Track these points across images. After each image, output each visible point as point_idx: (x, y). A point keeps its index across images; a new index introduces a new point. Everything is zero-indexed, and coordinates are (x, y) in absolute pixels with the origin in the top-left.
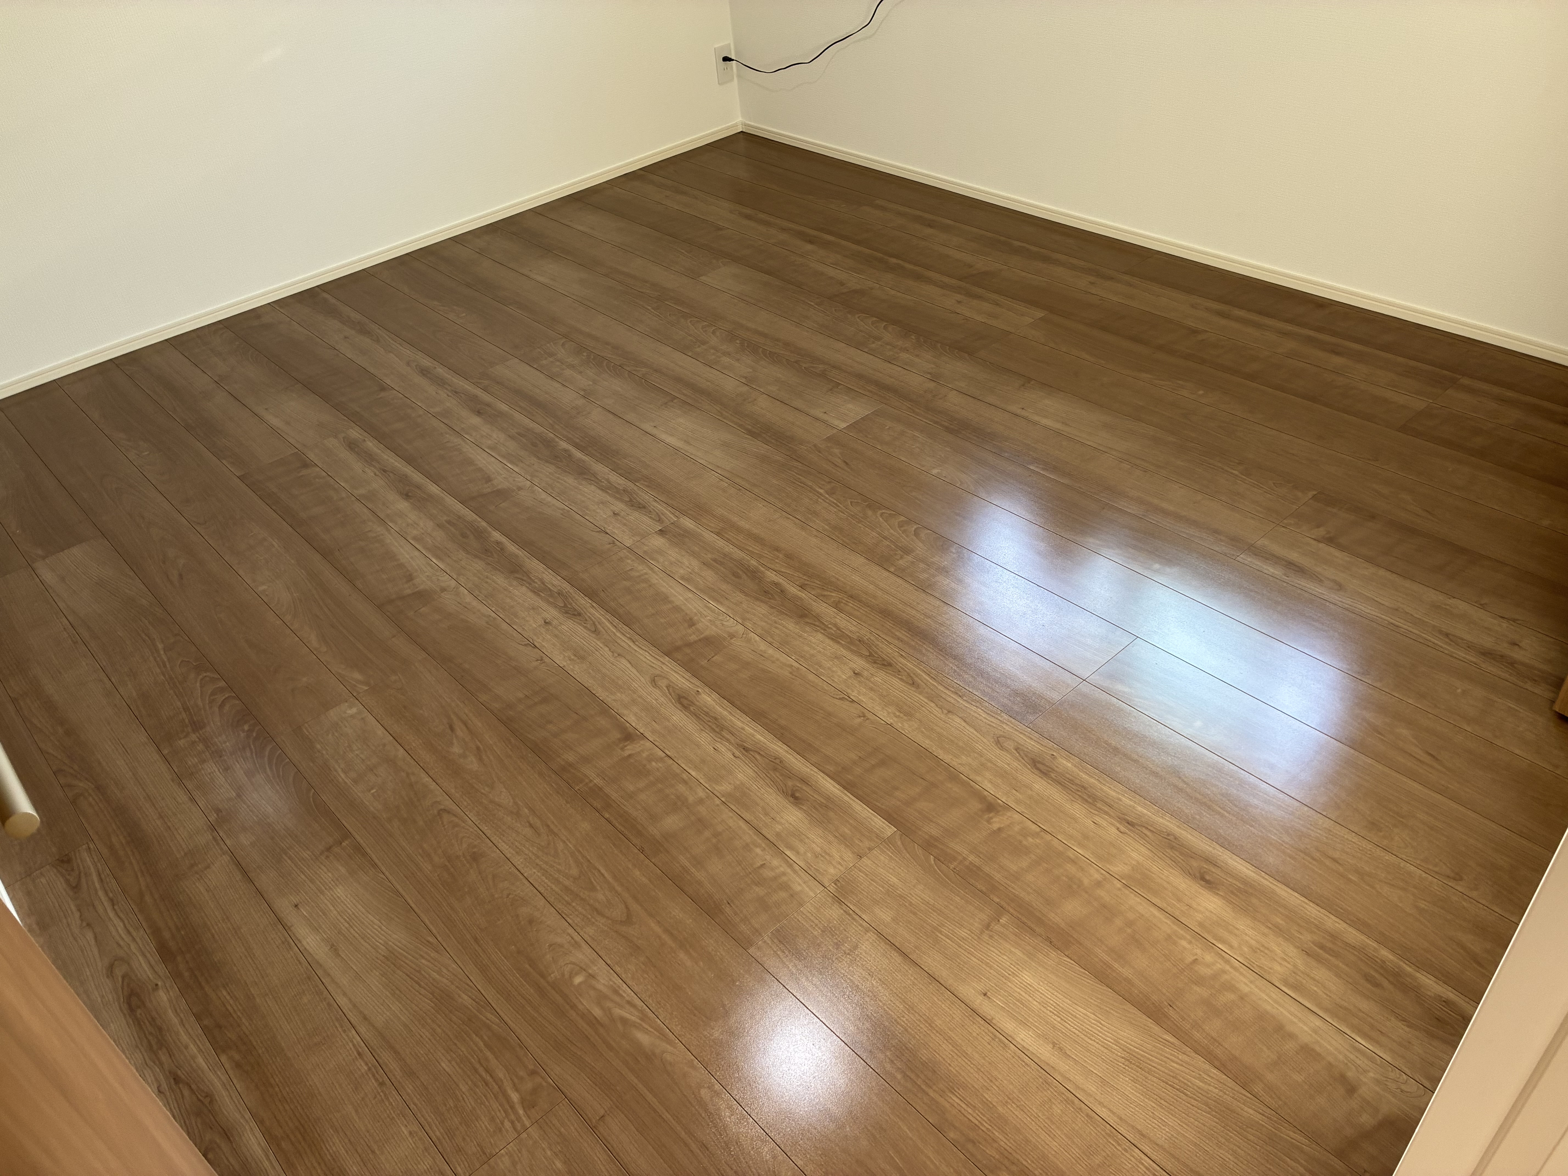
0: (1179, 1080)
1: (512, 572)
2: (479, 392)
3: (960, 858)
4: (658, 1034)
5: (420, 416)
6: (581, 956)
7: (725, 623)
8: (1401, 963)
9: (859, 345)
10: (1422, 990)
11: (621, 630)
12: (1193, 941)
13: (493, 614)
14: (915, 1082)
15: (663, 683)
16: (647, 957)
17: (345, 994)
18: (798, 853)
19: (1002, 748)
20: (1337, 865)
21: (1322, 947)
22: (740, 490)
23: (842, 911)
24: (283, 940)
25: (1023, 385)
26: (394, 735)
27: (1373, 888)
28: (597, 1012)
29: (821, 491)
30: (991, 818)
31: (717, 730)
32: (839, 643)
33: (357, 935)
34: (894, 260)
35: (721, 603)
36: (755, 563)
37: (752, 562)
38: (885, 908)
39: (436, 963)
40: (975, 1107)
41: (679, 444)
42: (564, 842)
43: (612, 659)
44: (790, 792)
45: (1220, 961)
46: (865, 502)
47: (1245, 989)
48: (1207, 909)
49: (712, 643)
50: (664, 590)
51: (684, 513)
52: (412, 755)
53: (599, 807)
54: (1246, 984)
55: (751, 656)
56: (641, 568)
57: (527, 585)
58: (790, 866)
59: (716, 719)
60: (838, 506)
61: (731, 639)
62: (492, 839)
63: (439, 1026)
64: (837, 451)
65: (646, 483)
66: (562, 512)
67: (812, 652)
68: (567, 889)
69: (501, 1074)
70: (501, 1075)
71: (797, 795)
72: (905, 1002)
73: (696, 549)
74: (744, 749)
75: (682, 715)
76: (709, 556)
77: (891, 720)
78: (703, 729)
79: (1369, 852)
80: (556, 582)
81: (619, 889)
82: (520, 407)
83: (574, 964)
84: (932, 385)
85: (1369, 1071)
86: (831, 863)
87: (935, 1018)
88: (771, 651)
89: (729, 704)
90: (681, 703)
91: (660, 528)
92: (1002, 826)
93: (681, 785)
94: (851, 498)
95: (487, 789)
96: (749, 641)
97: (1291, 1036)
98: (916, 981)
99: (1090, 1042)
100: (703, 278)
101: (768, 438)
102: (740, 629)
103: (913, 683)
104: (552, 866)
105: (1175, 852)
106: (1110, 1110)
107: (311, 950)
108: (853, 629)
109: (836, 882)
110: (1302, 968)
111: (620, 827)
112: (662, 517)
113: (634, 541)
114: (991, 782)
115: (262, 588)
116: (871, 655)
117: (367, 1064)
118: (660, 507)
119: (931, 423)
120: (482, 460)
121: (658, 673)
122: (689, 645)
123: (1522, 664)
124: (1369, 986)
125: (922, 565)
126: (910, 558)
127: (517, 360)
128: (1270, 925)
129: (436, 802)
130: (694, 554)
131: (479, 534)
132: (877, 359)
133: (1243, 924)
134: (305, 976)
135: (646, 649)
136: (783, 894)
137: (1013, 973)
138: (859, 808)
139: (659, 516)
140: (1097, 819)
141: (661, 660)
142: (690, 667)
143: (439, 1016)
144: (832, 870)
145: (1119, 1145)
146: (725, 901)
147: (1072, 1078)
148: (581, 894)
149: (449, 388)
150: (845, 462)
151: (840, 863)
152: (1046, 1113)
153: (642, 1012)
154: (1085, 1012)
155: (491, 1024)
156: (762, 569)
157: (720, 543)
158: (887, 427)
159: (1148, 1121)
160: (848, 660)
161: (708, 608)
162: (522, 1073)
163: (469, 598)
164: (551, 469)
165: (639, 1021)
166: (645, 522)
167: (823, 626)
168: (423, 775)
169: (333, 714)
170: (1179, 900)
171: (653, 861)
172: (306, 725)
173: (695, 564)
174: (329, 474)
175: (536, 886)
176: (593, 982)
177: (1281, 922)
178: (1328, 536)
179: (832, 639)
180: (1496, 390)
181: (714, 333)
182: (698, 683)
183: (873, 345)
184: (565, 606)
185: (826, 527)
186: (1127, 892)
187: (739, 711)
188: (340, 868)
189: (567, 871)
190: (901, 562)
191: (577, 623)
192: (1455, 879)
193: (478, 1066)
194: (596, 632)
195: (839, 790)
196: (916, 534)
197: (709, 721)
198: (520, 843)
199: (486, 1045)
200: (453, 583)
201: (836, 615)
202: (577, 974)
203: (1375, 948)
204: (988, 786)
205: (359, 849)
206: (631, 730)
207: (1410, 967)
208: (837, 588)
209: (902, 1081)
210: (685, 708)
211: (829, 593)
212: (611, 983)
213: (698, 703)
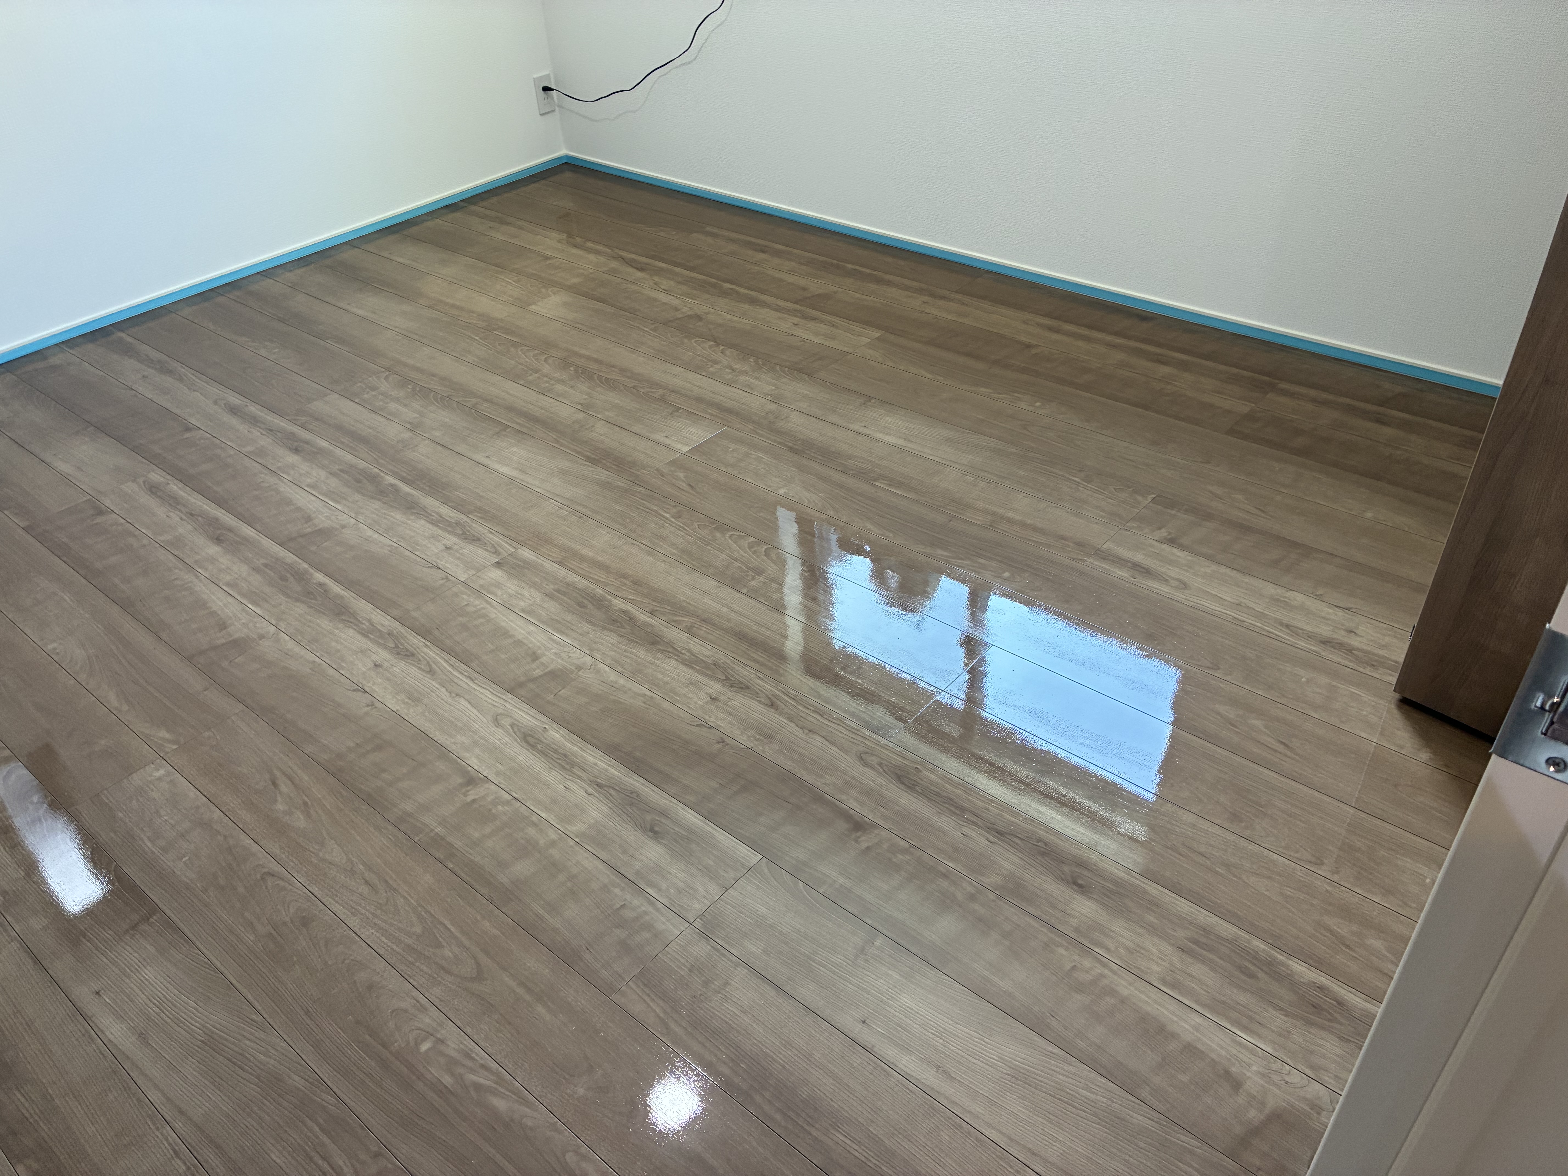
0: (1068, 1093)
1: (337, 615)
2: (296, 429)
4: (517, 1098)
5: (230, 456)
6: (427, 1020)
7: (571, 655)
8: (1273, 952)
9: (697, 370)
10: (1296, 977)
11: (458, 669)
12: (1070, 947)
13: (317, 660)
14: (795, 1121)
15: (507, 722)
16: (501, 1014)
17: (157, 1087)
18: (660, 890)
19: (866, 764)
20: (1204, 859)
21: (1196, 942)
22: (580, 517)
23: (709, 947)
24: (83, 1032)
25: (864, 404)
26: (208, 796)
27: (1239, 878)
28: (447, 1080)
29: (667, 515)
30: (859, 837)
31: (568, 767)
32: (693, 668)
33: (169, 1021)
34: (727, 286)
35: (567, 635)
36: (601, 592)
37: (598, 590)
38: (755, 940)
39: (263, 1044)
40: (859, 1142)
41: (514, 473)
42: (405, 898)
43: (450, 700)
44: (648, 827)
45: (1097, 965)
46: (714, 525)
47: (1125, 992)
48: (1081, 914)
49: (558, 676)
50: (503, 624)
51: (522, 544)
52: (230, 816)
53: (442, 857)
54: (1126, 987)
55: (602, 688)
56: (478, 603)
57: (355, 627)
58: (652, 904)
59: (565, 756)
60: (686, 530)
61: (579, 671)
62: (324, 901)
63: (268, 1114)
64: (681, 475)
65: (479, 515)
66: (389, 549)
67: (666, 679)
68: (409, 948)
69: (340, 1160)
70: (340, 1162)
71: (657, 829)
72: (780, 1038)
73: (537, 580)
74: (597, 785)
75: (528, 753)
76: (552, 586)
77: (752, 744)
78: (552, 767)
79: (1233, 844)
80: (386, 623)
81: (467, 943)
82: (343, 443)
83: (420, 1029)
84: (773, 407)
85: (1252, 1065)
86: (696, 898)
87: (814, 1052)
88: (622, 681)
89: (580, 739)
90: (527, 742)
91: (497, 560)
92: (870, 844)
93: (530, 829)
94: (698, 522)
95: (317, 847)
96: (598, 672)
97: (1174, 1036)
98: (791, 1015)
99: (975, 1061)
100: (533, 307)
101: (608, 464)
102: (588, 659)
103: (772, 705)
104: (392, 925)
105: (1046, 858)
106: (1000, 1132)
107: (116, 1042)
108: (708, 653)
109: (701, 916)
110: (1179, 966)
111: (466, 878)
112: (499, 548)
113: (469, 574)
114: (856, 800)
115: (50, 647)
116: (727, 679)
117: (185, 1164)
118: (496, 539)
119: (775, 444)
120: (302, 499)
121: (500, 711)
122: (534, 680)
123: (1361, 650)
124: (1244, 978)
125: (775, 586)
126: (761, 579)
127: (336, 396)
128: (1145, 925)
129: (257, 866)
130: (534, 586)
131: (300, 577)
132: (717, 383)
133: (1118, 926)
134: (110, 1070)
135: (486, 687)
136: (646, 935)
137: (891, 996)
138: (722, 837)
139: (495, 547)
140: (966, 830)
141: (504, 698)
142: (535, 702)
143: (266, 1102)
144: (697, 906)
145: (1011, 1167)
146: (584, 948)
147: (958, 1101)
148: (426, 953)
149: (262, 426)
150: (690, 485)
151: (704, 897)
152: (934, 1141)
153: (497, 1074)
154: (967, 1030)
155: (326, 1105)
156: (609, 597)
157: (562, 572)
158: (732, 450)
159: (1038, 1138)
160: (704, 686)
161: (554, 641)
162: (363, 1157)
163: (291, 644)
164: (376, 505)
165: (493, 1085)
166: (481, 555)
167: (676, 653)
168: (243, 836)
169: (137, 779)
170: (1054, 907)
171: (503, 910)
172: (105, 792)
173: (537, 596)
174: (128, 520)
175: (375, 948)
176: (442, 1047)
177: (1155, 921)
178: (1169, 537)
179: (686, 665)
180: (1313, 393)
181: (546, 360)
182: (545, 719)
183: (711, 369)
184: (396, 647)
185: (673, 551)
186: (1000, 903)
187: (590, 746)
188: (148, 946)
189: (409, 929)
190: (753, 583)
191: (411, 664)
192: (1317, 864)
193: (313, 1154)
194: (431, 672)
195: (699, 820)
196: (767, 554)
197: (559, 759)
198: (355, 902)
199: (322, 1129)
200: (272, 629)
201: (689, 640)
202: (423, 1041)
203: (1246, 938)
204: (853, 804)
205: (170, 924)
206: (473, 772)
207: (1282, 955)
208: (689, 612)
209: (783, 1123)
210: (533, 746)
211: (680, 618)
212: (462, 1046)
213: (545, 741)
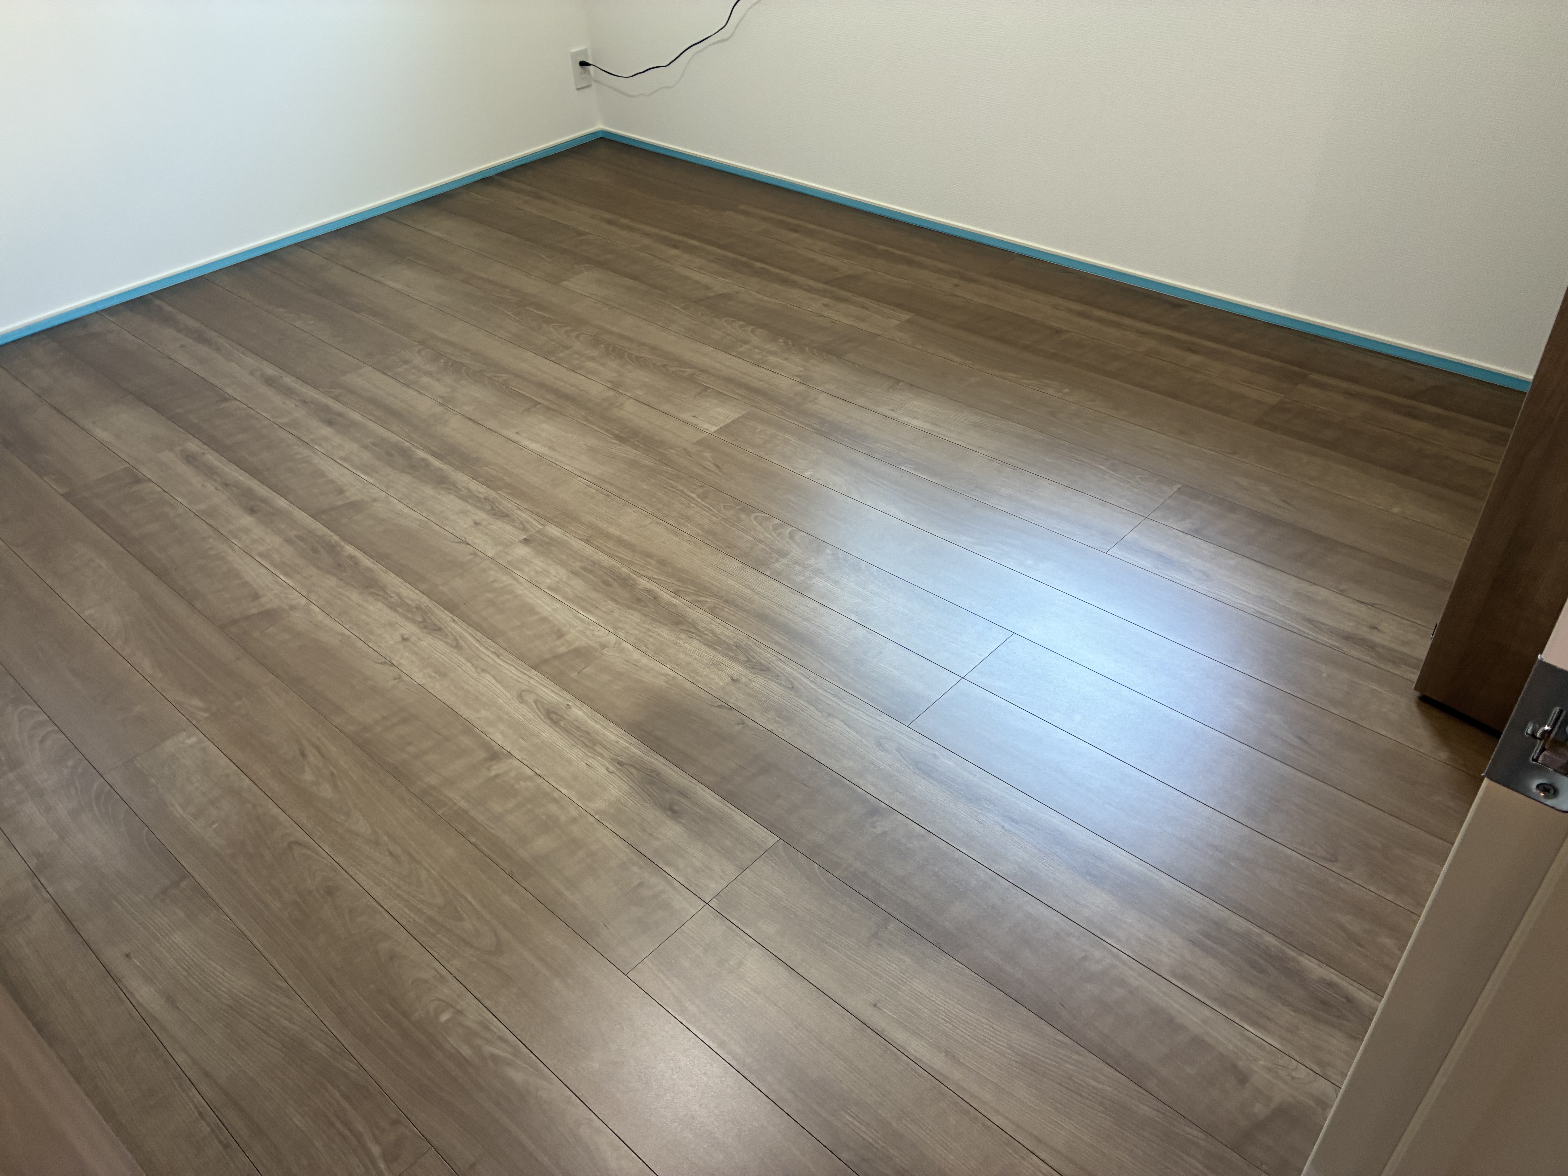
0: (1075, 1082)
1: (367, 587)
2: (330, 402)
3: (845, 865)
4: (533, 1071)
5: (265, 427)
6: (447, 991)
7: (595, 633)
8: (1284, 948)
9: (727, 349)
10: (1306, 973)
11: (484, 644)
12: (1082, 937)
13: (347, 632)
14: (806, 1102)
15: (530, 698)
16: (519, 988)
17: (183, 1050)
18: (677, 869)
19: (883, 750)
20: (1217, 852)
21: (1208, 936)
22: (608, 496)
23: (725, 927)
24: (113, 993)
25: (891, 387)
26: (238, 764)
28: (466, 1051)
29: (694, 495)
30: (875, 822)
31: (589, 744)
32: (715, 649)
33: (197, 984)
34: (759, 265)
35: (592, 613)
36: (626, 571)
37: (623, 569)
38: (770, 921)
39: (287, 1009)
40: (867, 1123)
41: (544, 450)
42: (427, 870)
43: (475, 675)
44: (667, 806)
45: (1107, 954)
46: (738, 506)
47: (1135, 983)
48: (1093, 904)
49: (582, 654)
50: (530, 601)
51: (549, 520)
52: (259, 785)
53: (464, 831)
54: (1136, 978)
55: (625, 667)
56: (506, 579)
57: (384, 601)
58: (669, 883)
59: (588, 733)
60: (711, 510)
61: (603, 649)
62: (349, 870)
63: (291, 1078)
64: (708, 455)
65: (508, 491)
66: (419, 523)
67: (689, 659)
68: (431, 920)
69: (360, 1126)
70: (360, 1128)
71: (676, 808)
72: (792, 1018)
73: (564, 557)
74: (618, 763)
75: (552, 731)
76: (578, 564)
77: (772, 726)
78: (575, 744)
79: (1248, 838)
80: (414, 597)
81: (488, 917)
82: (375, 416)
83: (440, 1000)
84: (801, 388)
85: (1259, 1059)
86: (713, 878)
87: (824, 1034)
88: (645, 660)
89: (603, 718)
90: (550, 719)
91: (525, 537)
92: (886, 829)
93: (552, 805)
94: (723, 503)
95: (342, 817)
96: (622, 650)
97: (1183, 1028)
98: (803, 996)
99: (983, 1047)
100: (565, 283)
101: (636, 443)
102: (613, 638)
103: (792, 687)
104: (414, 897)
105: (1061, 848)
107: (144, 1003)
108: (730, 634)
109: (717, 896)
110: (1189, 958)
111: (488, 852)
112: (527, 525)
113: (497, 550)
114: (874, 784)
115: (87, 613)
116: (749, 660)
117: (209, 1125)
118: (524, 516)
119: (802, 426)
120: (335, 472)
121: (525, 687)
122: (558, 657)
123: (1383, 647)
124: (1254, 972)
125: (797, 568)
126: (785, 561)
127: (369, 369)
128: (1158, 918)
129: (285, 835)
130: (562, 563)
131: (332, 549)
132: (745, 363)
133: (1131, 918)
134: (138, 1032)
135: (511, 663)
136: (663, 913)
137: (903, 981)
138: (740, 819)
139: (523, 524)
141: (528, 673)
142: (559, 680)
143: (290, 1067)
144: (713, 885)
145: (1016, 1152)
146: (602, 924)
147: (966, 1087)
148: (447, 925)
149: (297, 398)
150: (716, 465)
151: (721, 877)
152: (941, 1126)
153: (514, 1046)
154: (976, 1017)
155: (348, 1072)
156: (634, 576)
157: (589, 551)
158: (758, 430)
159: (1045, 1126)
160: (725, 667)
161: (579, 618)
162: (384, 1123)
163: (321, 616)
164: (407, 479)
165: (511, 1057)
166: (508, 531)
167: (699, 633)
168: (271, 805)
169: (169, 745)
170: (1067, 897)
171: (524, 885)
172: (139, 757)
173: (563, 573)
174: (165, 489)
175: (398, 919)
176: (461, 1018)
177: (1168, 914)
178: (1193, 528)
179: (708, 646)
180: (1345, 385)
181: (577, 337)
182: (568, 696)
183: (741, 349)
184: (424, 621)
185: (699, 531)
186: (1015, 891)
187: (612, 724)
188: (178, 911)
189: (431, 900)
190: (777, 565)
191: (438, 638)
192: (1330, 861)
193: (334, 1119)
194: (458, 647)
195: (719, 801)
196: (791, 536)
197: (581, 736)
198: (379, 873)
199: (343, 1095)
200: (304, 601)
201: (711, 621)
202: (443, 1011)
203: (1258, 934)
204: (871, 789)
205: (198, 890)
206: (496, 748)
207: (1293, 950)
208: (713, 593)
210: (556, 723)
211: (704, 599)
212: (481, 1018)
213: (568, 718)
